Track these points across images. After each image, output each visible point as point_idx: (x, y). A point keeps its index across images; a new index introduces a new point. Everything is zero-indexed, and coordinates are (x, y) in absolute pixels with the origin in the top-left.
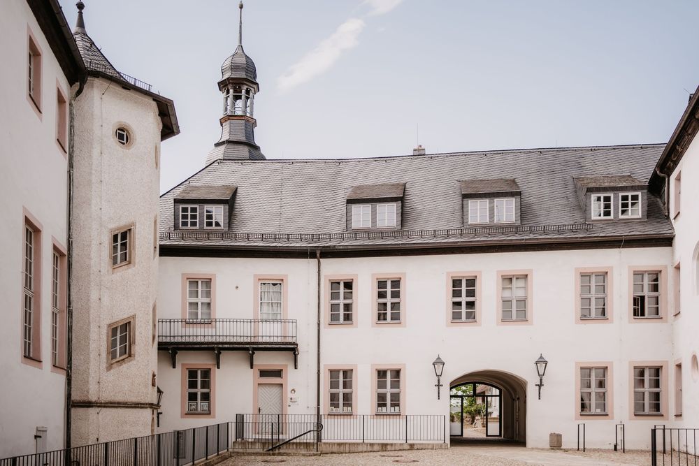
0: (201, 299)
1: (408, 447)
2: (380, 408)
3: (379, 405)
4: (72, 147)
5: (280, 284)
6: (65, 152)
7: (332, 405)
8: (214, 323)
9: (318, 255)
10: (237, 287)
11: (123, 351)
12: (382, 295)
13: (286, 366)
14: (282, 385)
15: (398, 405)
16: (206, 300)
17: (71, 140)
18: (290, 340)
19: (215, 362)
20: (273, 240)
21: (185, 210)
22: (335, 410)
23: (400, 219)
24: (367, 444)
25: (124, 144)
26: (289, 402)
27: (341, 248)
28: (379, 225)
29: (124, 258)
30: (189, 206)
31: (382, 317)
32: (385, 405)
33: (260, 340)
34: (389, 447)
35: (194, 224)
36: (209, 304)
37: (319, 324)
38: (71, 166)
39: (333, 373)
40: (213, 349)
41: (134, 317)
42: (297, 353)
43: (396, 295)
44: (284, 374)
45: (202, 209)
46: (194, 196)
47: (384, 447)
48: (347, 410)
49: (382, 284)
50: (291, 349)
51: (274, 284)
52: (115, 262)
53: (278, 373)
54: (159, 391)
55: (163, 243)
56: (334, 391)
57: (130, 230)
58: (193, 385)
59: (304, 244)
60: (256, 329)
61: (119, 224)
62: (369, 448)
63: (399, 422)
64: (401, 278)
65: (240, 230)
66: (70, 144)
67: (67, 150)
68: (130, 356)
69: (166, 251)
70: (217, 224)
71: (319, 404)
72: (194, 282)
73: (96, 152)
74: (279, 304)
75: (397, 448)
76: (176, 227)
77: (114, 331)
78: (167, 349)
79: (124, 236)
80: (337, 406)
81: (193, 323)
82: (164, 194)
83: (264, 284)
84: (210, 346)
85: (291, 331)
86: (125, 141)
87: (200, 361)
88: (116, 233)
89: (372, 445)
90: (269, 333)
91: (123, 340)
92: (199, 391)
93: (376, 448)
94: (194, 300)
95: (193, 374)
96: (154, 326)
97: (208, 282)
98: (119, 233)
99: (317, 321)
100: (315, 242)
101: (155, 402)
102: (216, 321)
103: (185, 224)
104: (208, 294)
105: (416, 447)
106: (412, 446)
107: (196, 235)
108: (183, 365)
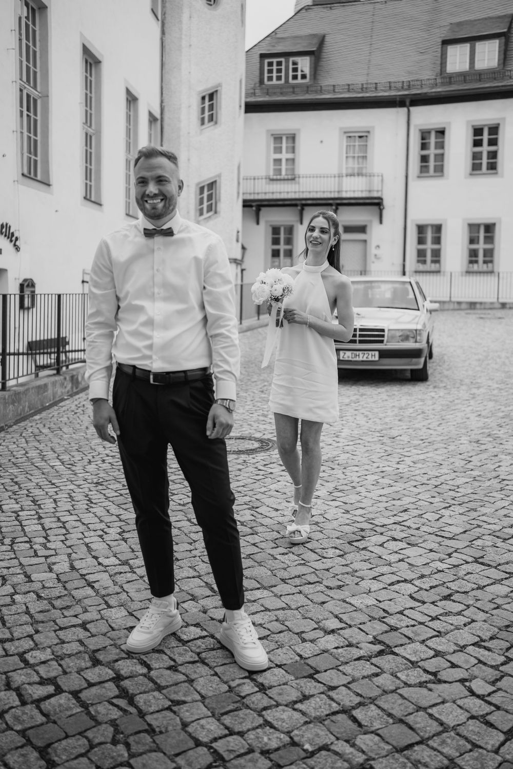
0: (284, 156)
1: (499, 306)
2: (471, 265)
3: (471, 262)
4: (164, 14)
5: (367, 136)
6: (158, 20)
7: (418, 261)
8: (297, 179)
9: (408, 103)
10: (322, 142)
11: (210, 209)
12: (477, 143)
13: (371, 221)
14: (365, 241)
15: (491, 262)
16: (290, 156)
17: (163, 7)
18: (375, 195)
19: (298, 218)
20: (360, 90)
21: (270, 64)
22: (421, 267)
23: (502, 56)
24: (454, 302)
25: (211, 5)
26: (373, 258)
27: (433, 94)
28: (479, 66)
29: (211, 118)
30: (275, 60)
31: (476, 167)
32: (476, 262)
33: (344, 195)
34: (478, 306)
35: (279, 78)
36: (293, 160)
37: (407, 177)
38: (163, 33)
39: (421, 229)
40: (296, 205)
41: (219, 176)
42: (382, 207)
43: (493, 142)
44: (368, 229)
45: (287, 62)
46: (280, 49)
47: (472, 305)
48: (434, 267)
49: (478, 131)
50: (375, 204)
51: (360, 137)
52: (203, 123)
53: (362, 229)
54: (243, 248)
55: (248, 100)
56: (422, 247)
57: (216, 91)
58: (276, 241)
59: (393, 93)
60: (340, 184)
61: (205, 86)
62: (456, 306)
63: (491, 280)
64: (499, 124)
65: (326, 81)
66: (162, 10)
67: (160, 18)
68: (216, 212)
69: (251, 108)
70: (304, 77)
71: (404, 260)
72: (278, 138)
73: (185, 17)
74: (365, 158)
75: (487, 306)
76: (261, 82)
77: (202, 190)
78: (251, 206)
79: (211, 96)
80: (424, 262)
81: (277, 180)
82: (251, 48)
83: (350, 137)
84: (294, 202)
85: (376, 185)
86: (212, 3)
87: (283, 217)
88: (204, 94)
89: (459, 303)
90: (354, 188)
91: (210, 197)
92: (282, 247)
93: (464, 306)
94: (278, 156)
95: (276, 230)
96: (239, 183)
97: (292, 138)
98: (206, 93)
99: (404, 174)
100: (406, 90)
101: (239, 257)
102: (299, 177)
103: (270, 79)
104: (293, 150)
105: (508, 306)
106: (504, 306)
107: (281, 89)
108: (267, 222)
